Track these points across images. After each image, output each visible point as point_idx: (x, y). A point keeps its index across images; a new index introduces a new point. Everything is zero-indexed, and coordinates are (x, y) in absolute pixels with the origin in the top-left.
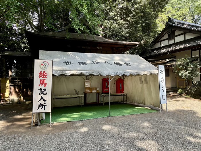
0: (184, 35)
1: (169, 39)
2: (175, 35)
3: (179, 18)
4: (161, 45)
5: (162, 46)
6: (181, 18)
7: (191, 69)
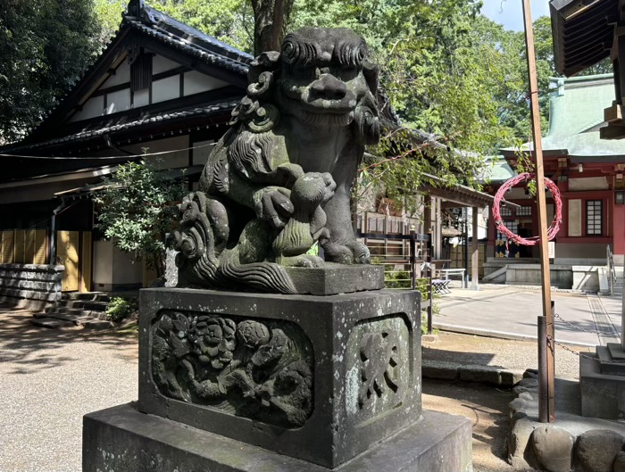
0: (178, 77)
1: (133, 86)
2: (154, 74)
3: (206, 26)
4: (106, 106)
5: (110, 111)
6: (213, 29)
7: (157, 211)
